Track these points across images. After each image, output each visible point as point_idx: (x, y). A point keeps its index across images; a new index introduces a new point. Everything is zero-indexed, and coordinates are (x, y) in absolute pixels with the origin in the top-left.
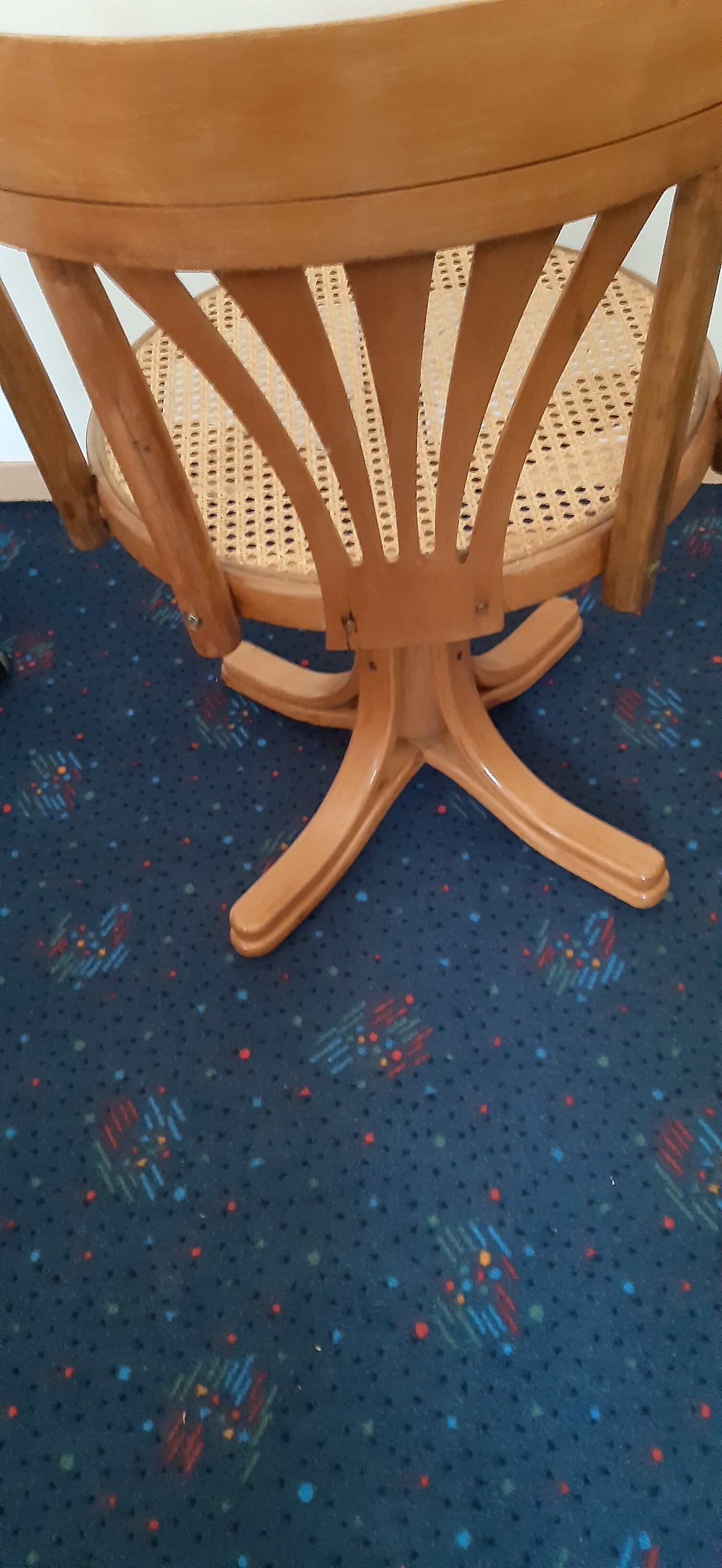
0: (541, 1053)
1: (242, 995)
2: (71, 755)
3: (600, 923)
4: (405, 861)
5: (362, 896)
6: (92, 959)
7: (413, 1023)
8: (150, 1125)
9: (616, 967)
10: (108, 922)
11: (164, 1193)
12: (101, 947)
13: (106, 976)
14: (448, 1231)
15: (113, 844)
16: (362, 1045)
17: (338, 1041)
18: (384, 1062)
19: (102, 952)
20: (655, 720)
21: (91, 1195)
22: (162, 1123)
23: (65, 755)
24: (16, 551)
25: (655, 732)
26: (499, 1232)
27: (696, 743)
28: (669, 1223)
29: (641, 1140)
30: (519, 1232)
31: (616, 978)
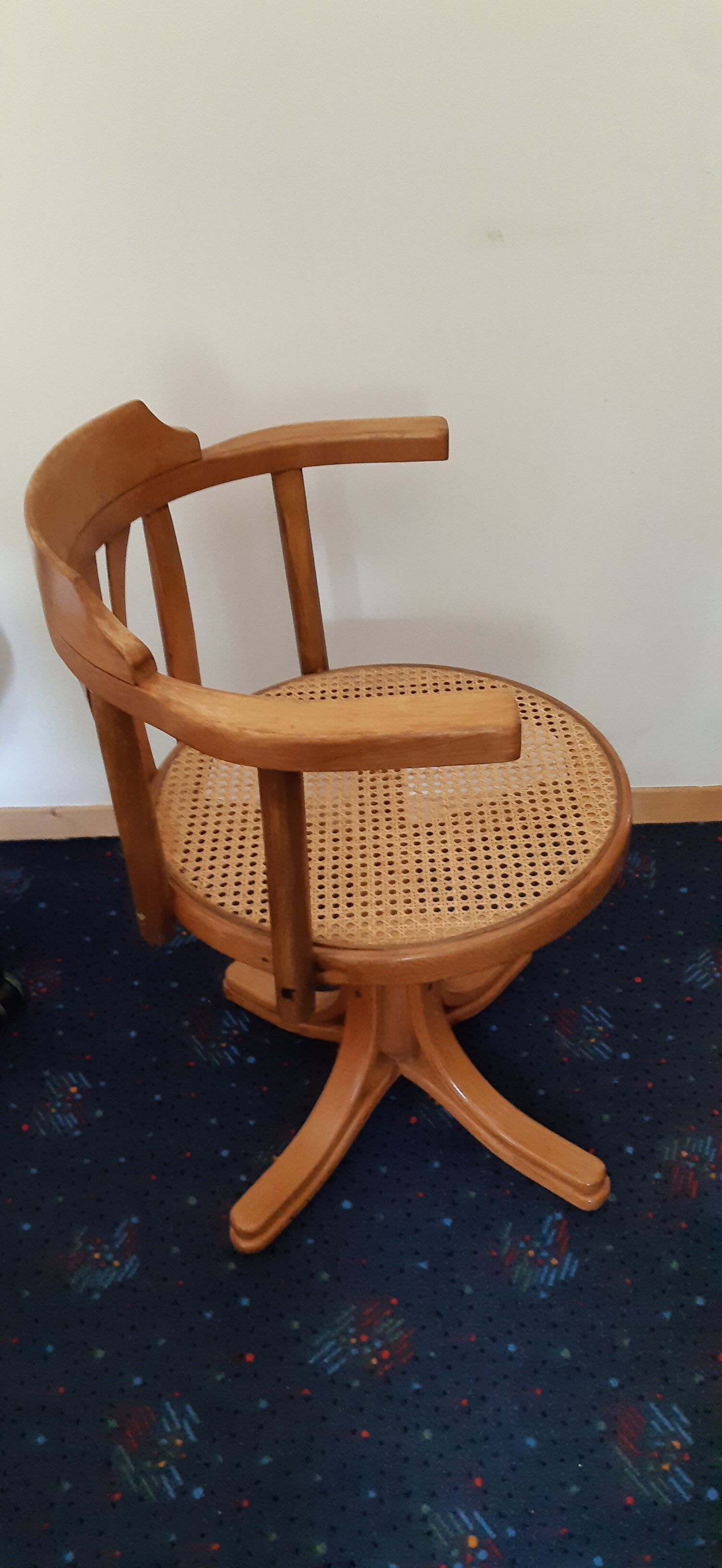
0: (512, 1348)
1: (245, 1302)
2: (81, 1076)
3: (556, 1224)
4: (384, 1169)
5: (347, 1205)
6: (108, 1270)
7: (399, 1323)
8: (168, 1428)
9: (572, 1264)
10: (121, 1236)
11: (184, 1492)
12: (115, 1258)
13: (121, 1286)
14: (438, 1517)
15: (123, 1160)
16: (355, 1346)
17: (332, 1343)
18: (374, 1361)
19: (116, 1263)
20: (589, 1037)
21: (117, 1496)
22: (178, 1426)
23: (76, 1077)
24: (26, 886)
25: (590, 1044)
26: (483, 1516)
27: (625, 1056)
28: (630, 1500)
29: (602, 1426)
30: (501, 1515)
31: (572, 1274)
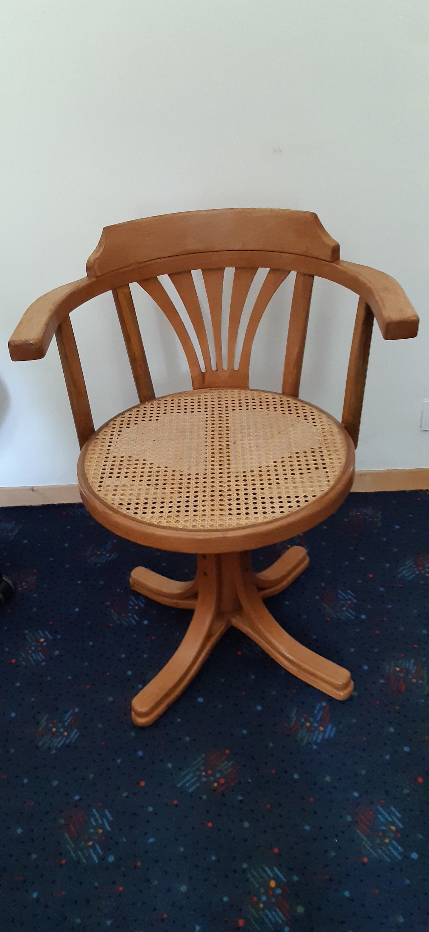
0: (296, 776)
1: (140, 753)
2: (47, 632)
3: (322, 708)
4: (222, 680)
5: (200, 700)
6: (60, 738)
7: (230, 764)
8: (94, 824)
9: (331, 730)
10: (68, 718)
11: (103, 859)
12: (65, 731)
13: (68, 746)
14: (253, 870)
15: (70, 677)
16: (204, 776)
17: (191, 775)
18: (216, 785)
19: (66, 734)
20: (343, 605)
21: (64, 861)
22: (100, 822)
23: (44, 633)
24: (17, 531)
25: (343, 611)
26: (279, 870)
27: (363, 617)
28: (365, 860)
29: (349, 818)
30: (290, 869)
31: (332, 736)
